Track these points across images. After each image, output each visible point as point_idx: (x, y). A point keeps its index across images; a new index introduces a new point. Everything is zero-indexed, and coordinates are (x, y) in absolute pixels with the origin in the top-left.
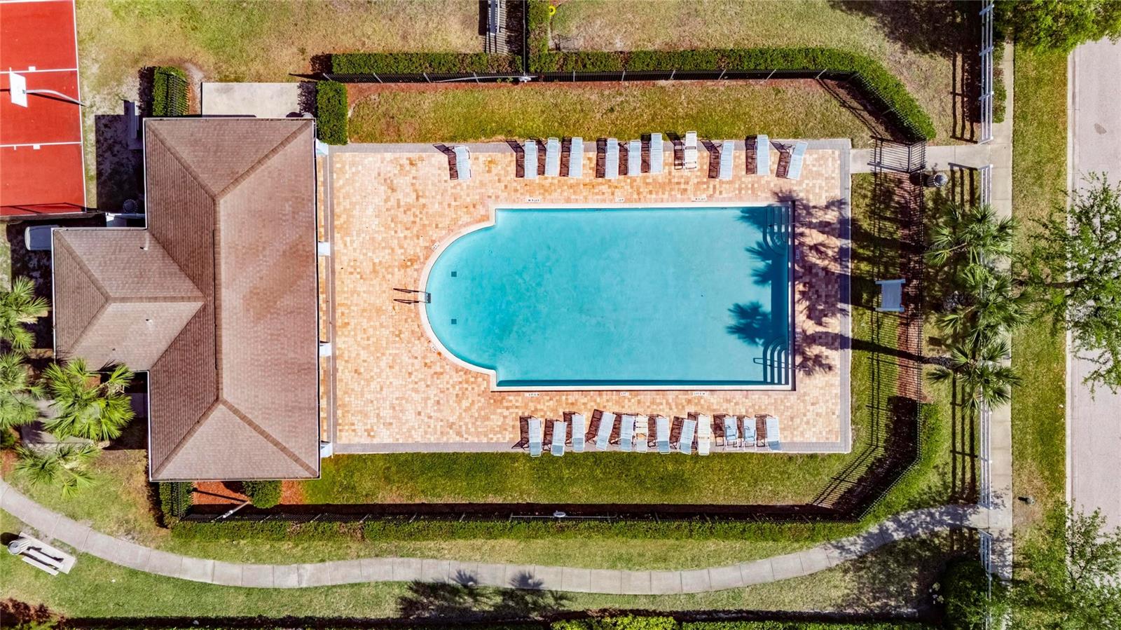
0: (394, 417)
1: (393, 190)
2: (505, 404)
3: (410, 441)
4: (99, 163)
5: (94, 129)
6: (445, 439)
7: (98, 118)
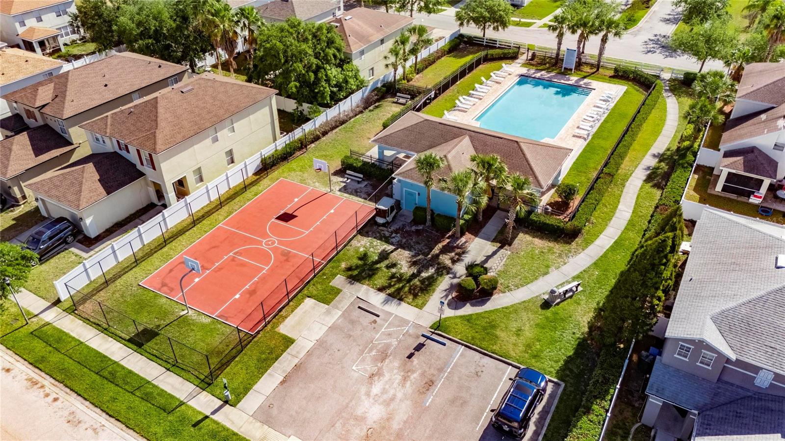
4: (360, 197)
5: (343, 193)
7: (340, 191)
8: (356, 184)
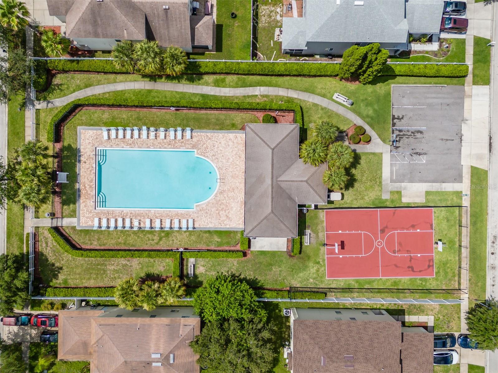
0: (228, 142)
1: (226, 215)
2: (192, 145)
3: (223, 134)
6: (212, 134)
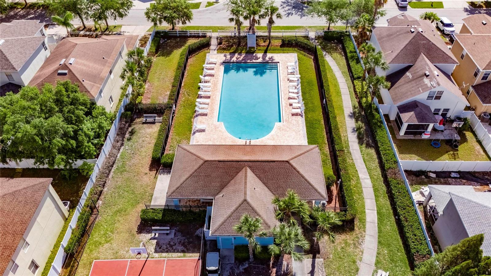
2: (288, 120)
4: (178, 252)
5: (160, 254)
7: (156, 251)
8: (165, 236)
